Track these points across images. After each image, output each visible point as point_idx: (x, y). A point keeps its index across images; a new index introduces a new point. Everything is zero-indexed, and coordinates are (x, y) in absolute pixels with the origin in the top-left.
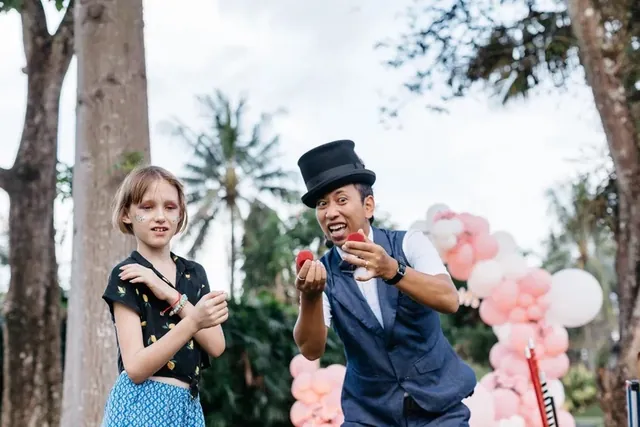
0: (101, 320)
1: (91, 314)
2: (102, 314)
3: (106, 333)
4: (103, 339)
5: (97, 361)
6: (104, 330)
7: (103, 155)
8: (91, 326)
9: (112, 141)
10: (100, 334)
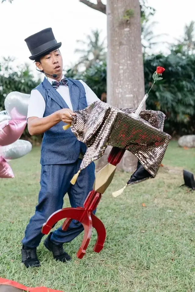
0: (117, 85)
1: (113, 83)
2: (118, 83)
3: (119, 91)
4: (118, 93)
5: (116, 103)
6: (118, 90)
7: (116, 12)
8: (113, 88)
9: (120, 5)
10: (117, 92)
